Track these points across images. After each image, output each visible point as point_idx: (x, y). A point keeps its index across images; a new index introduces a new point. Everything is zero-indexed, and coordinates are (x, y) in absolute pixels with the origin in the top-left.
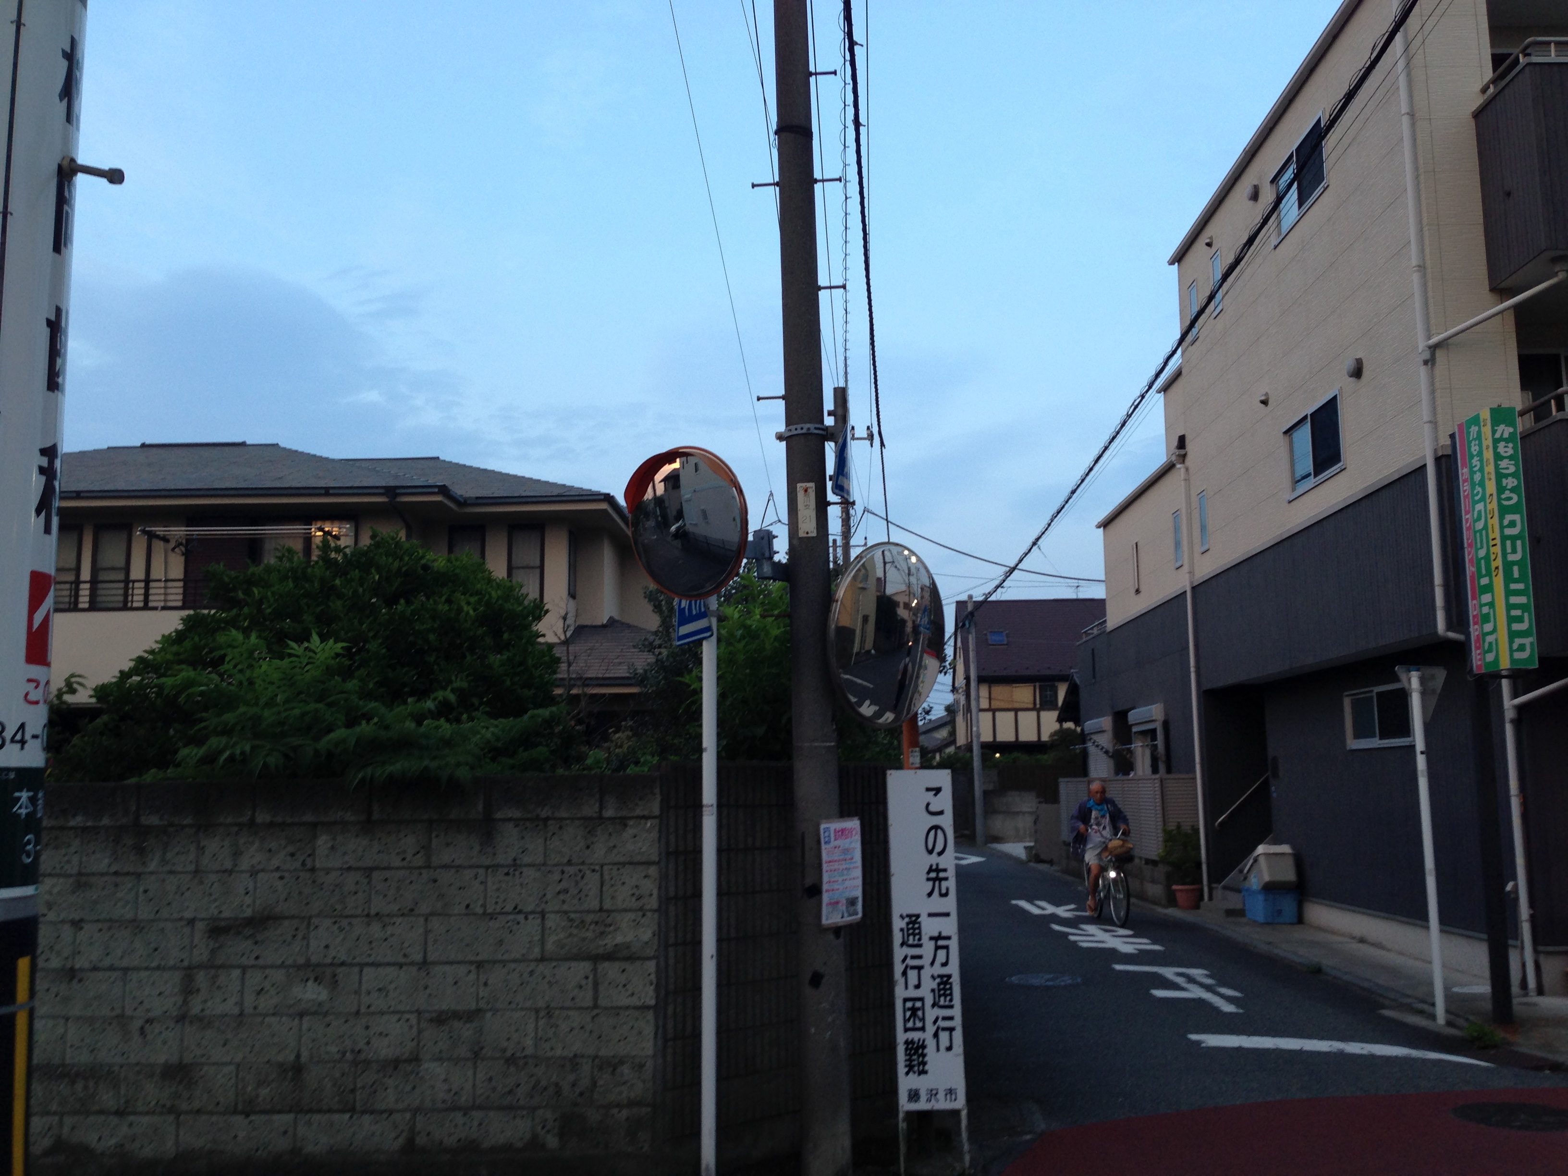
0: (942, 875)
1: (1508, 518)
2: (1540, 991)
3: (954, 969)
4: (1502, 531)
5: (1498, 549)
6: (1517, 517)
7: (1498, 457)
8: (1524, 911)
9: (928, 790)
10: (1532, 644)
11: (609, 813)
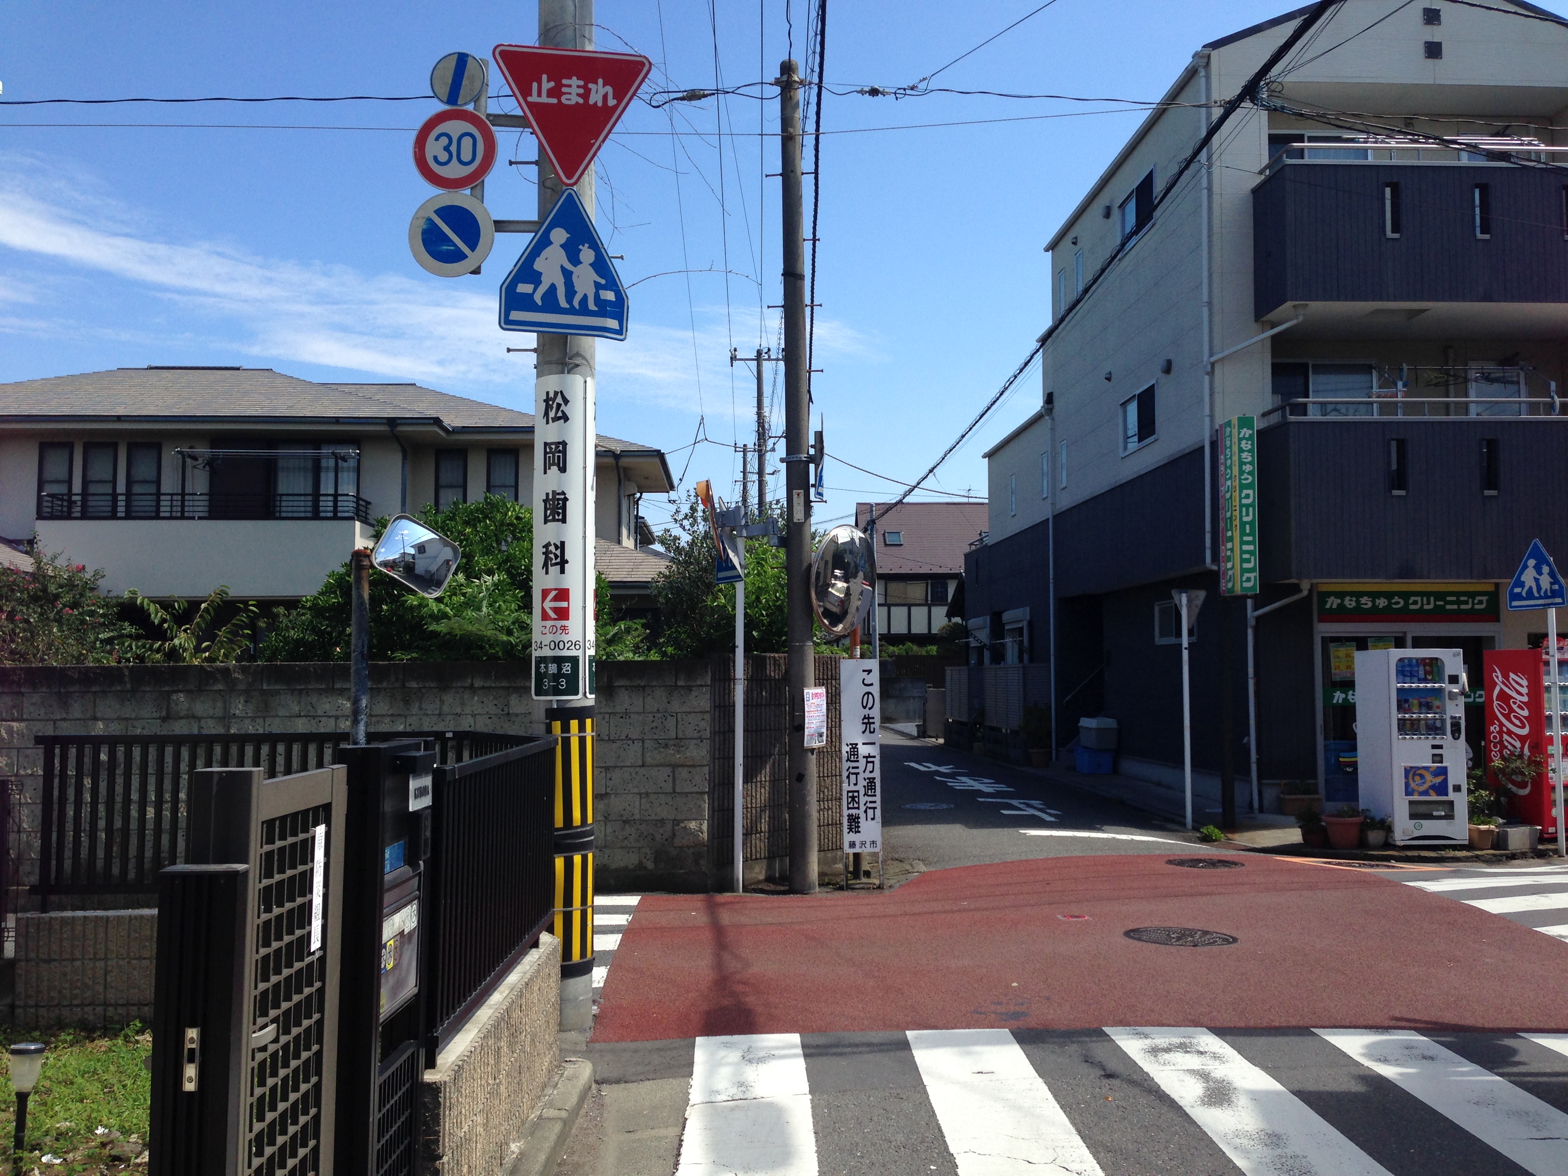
0: (871, 721)
1: (1245, 492)
2: (1261, 810)
3: (877, 774)
4: (1240, 501)
5: (1237, 513)
6: (1250, 492)
7: (1241, 451)
8: (1254, 756)
9: (864, 671)
10: (1255, 577)
11: (680, 683)
